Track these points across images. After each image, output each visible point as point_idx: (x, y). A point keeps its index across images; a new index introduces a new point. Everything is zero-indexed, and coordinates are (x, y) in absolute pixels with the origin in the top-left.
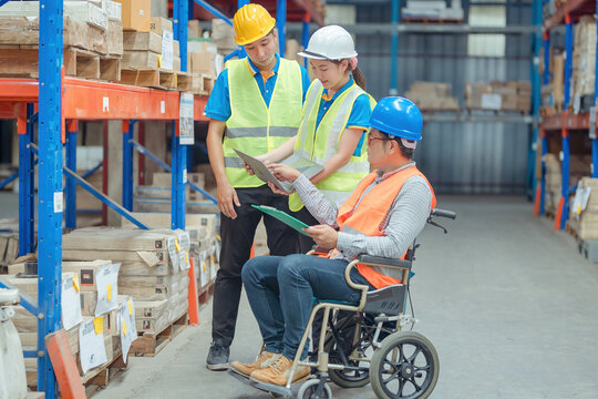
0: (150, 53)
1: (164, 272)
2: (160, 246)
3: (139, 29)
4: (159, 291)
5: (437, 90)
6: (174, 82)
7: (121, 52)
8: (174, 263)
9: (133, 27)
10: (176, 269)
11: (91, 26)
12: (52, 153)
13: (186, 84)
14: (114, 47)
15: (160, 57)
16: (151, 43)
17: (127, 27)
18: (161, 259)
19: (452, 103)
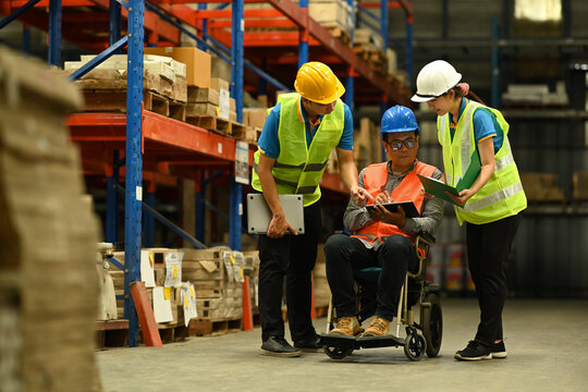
0: (209, 105)
1: (221, 277)
2: (218, 256)
3: (200, 86)
4: (216, 292)
5: (542, 181)
6: (230, 130)
7: (185, 100)
8: (230, 272)
9: (196, 84)
10: (231, 279)
11: (163, 77)
12: (135, 160)
13: (240, 133)
14: (181, 96)
15: (218, 109)
16: (210, 97)
17: (191, 84)
18: (218, 266)
19: (557, 194)
